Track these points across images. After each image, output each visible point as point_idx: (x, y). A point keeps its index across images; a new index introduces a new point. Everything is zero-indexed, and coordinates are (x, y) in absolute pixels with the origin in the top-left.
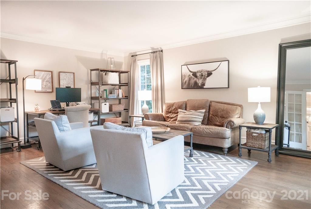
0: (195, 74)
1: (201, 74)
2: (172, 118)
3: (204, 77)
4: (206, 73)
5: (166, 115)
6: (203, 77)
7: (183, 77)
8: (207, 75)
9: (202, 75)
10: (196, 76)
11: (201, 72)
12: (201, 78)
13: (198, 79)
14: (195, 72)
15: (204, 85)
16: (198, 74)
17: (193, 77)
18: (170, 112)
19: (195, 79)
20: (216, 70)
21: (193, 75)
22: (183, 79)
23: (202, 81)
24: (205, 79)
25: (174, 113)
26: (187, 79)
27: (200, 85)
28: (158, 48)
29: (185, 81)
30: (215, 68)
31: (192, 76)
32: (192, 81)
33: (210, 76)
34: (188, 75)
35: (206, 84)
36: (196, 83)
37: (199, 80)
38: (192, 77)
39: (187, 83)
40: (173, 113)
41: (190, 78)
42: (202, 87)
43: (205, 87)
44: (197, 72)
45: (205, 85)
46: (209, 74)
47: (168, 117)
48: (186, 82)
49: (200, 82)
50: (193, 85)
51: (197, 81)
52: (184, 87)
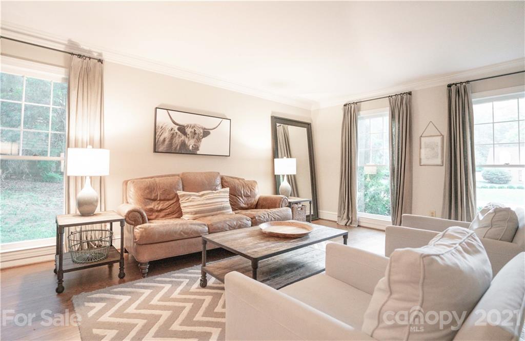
0: (182, 129)
1: (193, 131)
2: (161, 210)
3: (198, 137)
4: (202, 131)
5: (145, 206)
6: (196, 136)
7: (159, 130)
8: (202, 135)
9: (195, 134)
10: (185, 133)
11: (193, 128)
12: (194, 138)
13: (189, 138)
14: (184, 126)
15: (197, 148)
16: (188, 131)
17: (179, 133)
18: (154, 200)
19: (183, 137)
20: (215, 128)
21: (179, 129)
22: (158, 134)
23: (195, 141)
24: (199, 140)
25: (164, 200)
26: (166, 135)
27: (191, 148)
28: (90, 52)
29: (162, 138)
30: (215, 127)
31: (177, 131)
32: (177, 141)
33: (206, 136)
34: (170, 128)
35: (200, 148)
36: (183, 144)
37: (189, 140)
38: (176, 133)
39: (167, 142)
40: (160, 200)
41: (173, 134)
42: (193, 152)
43: (198, 152)
44: (187, 126)
45: (198, 150)
46: (206, 133)
47: (151, 210)
48: (164, 140)
49: (191, 143)
50: (178, 147)
51: (186, 142)
52: (160, 150)
